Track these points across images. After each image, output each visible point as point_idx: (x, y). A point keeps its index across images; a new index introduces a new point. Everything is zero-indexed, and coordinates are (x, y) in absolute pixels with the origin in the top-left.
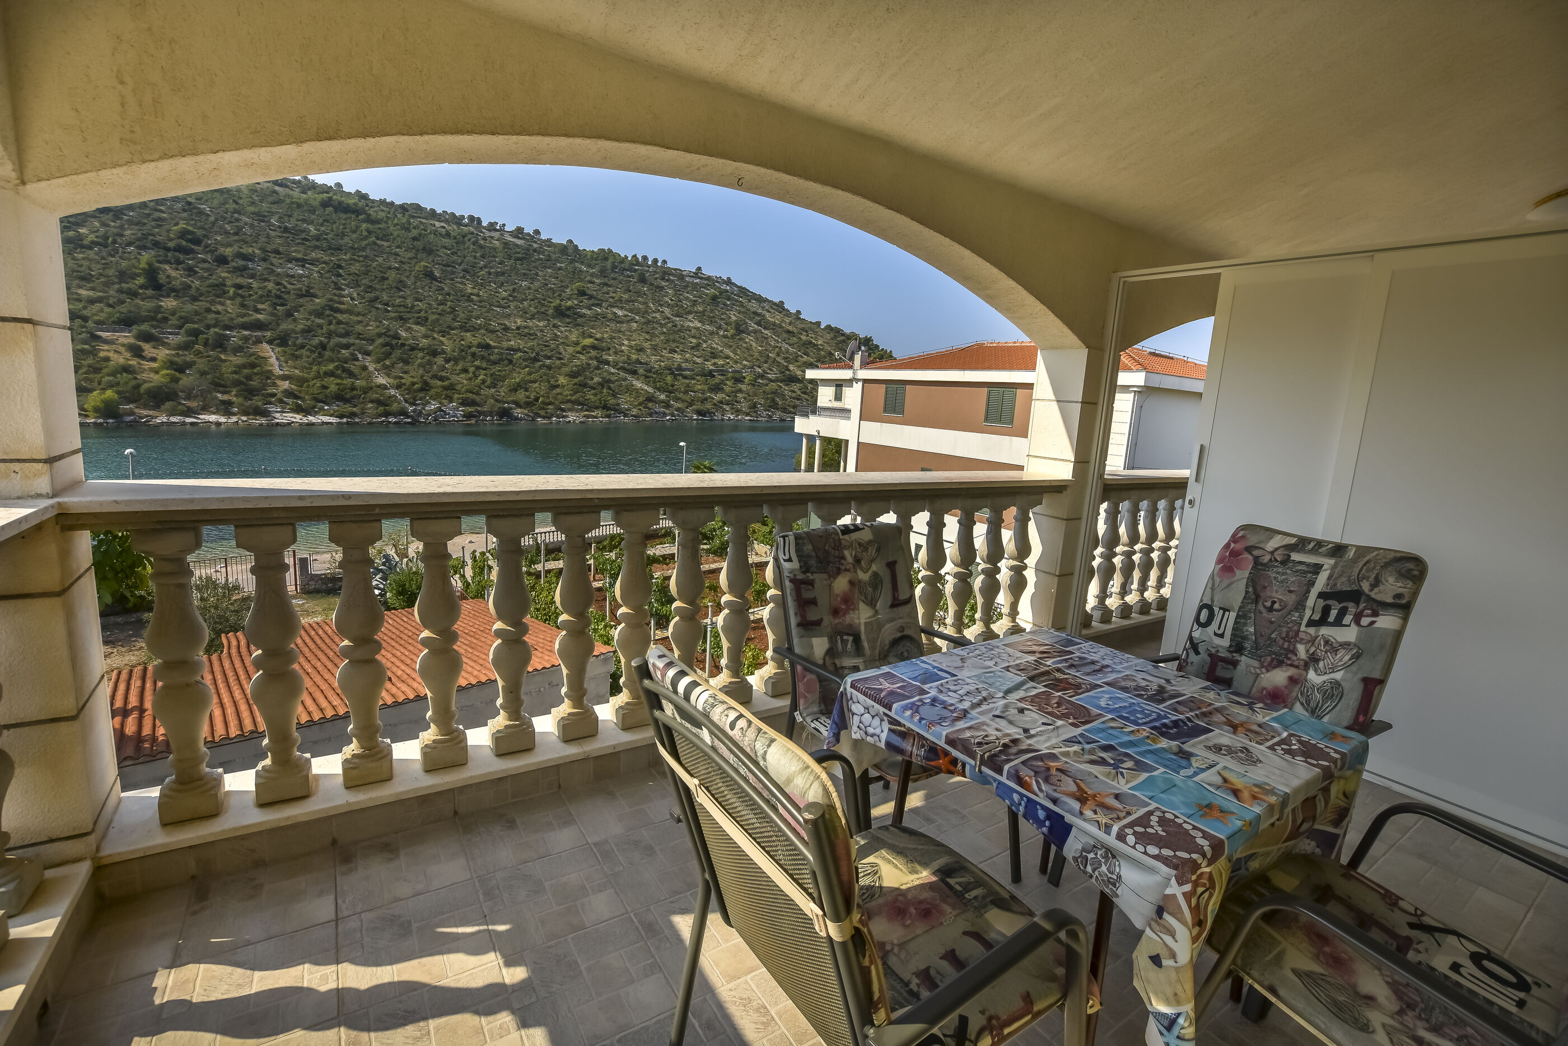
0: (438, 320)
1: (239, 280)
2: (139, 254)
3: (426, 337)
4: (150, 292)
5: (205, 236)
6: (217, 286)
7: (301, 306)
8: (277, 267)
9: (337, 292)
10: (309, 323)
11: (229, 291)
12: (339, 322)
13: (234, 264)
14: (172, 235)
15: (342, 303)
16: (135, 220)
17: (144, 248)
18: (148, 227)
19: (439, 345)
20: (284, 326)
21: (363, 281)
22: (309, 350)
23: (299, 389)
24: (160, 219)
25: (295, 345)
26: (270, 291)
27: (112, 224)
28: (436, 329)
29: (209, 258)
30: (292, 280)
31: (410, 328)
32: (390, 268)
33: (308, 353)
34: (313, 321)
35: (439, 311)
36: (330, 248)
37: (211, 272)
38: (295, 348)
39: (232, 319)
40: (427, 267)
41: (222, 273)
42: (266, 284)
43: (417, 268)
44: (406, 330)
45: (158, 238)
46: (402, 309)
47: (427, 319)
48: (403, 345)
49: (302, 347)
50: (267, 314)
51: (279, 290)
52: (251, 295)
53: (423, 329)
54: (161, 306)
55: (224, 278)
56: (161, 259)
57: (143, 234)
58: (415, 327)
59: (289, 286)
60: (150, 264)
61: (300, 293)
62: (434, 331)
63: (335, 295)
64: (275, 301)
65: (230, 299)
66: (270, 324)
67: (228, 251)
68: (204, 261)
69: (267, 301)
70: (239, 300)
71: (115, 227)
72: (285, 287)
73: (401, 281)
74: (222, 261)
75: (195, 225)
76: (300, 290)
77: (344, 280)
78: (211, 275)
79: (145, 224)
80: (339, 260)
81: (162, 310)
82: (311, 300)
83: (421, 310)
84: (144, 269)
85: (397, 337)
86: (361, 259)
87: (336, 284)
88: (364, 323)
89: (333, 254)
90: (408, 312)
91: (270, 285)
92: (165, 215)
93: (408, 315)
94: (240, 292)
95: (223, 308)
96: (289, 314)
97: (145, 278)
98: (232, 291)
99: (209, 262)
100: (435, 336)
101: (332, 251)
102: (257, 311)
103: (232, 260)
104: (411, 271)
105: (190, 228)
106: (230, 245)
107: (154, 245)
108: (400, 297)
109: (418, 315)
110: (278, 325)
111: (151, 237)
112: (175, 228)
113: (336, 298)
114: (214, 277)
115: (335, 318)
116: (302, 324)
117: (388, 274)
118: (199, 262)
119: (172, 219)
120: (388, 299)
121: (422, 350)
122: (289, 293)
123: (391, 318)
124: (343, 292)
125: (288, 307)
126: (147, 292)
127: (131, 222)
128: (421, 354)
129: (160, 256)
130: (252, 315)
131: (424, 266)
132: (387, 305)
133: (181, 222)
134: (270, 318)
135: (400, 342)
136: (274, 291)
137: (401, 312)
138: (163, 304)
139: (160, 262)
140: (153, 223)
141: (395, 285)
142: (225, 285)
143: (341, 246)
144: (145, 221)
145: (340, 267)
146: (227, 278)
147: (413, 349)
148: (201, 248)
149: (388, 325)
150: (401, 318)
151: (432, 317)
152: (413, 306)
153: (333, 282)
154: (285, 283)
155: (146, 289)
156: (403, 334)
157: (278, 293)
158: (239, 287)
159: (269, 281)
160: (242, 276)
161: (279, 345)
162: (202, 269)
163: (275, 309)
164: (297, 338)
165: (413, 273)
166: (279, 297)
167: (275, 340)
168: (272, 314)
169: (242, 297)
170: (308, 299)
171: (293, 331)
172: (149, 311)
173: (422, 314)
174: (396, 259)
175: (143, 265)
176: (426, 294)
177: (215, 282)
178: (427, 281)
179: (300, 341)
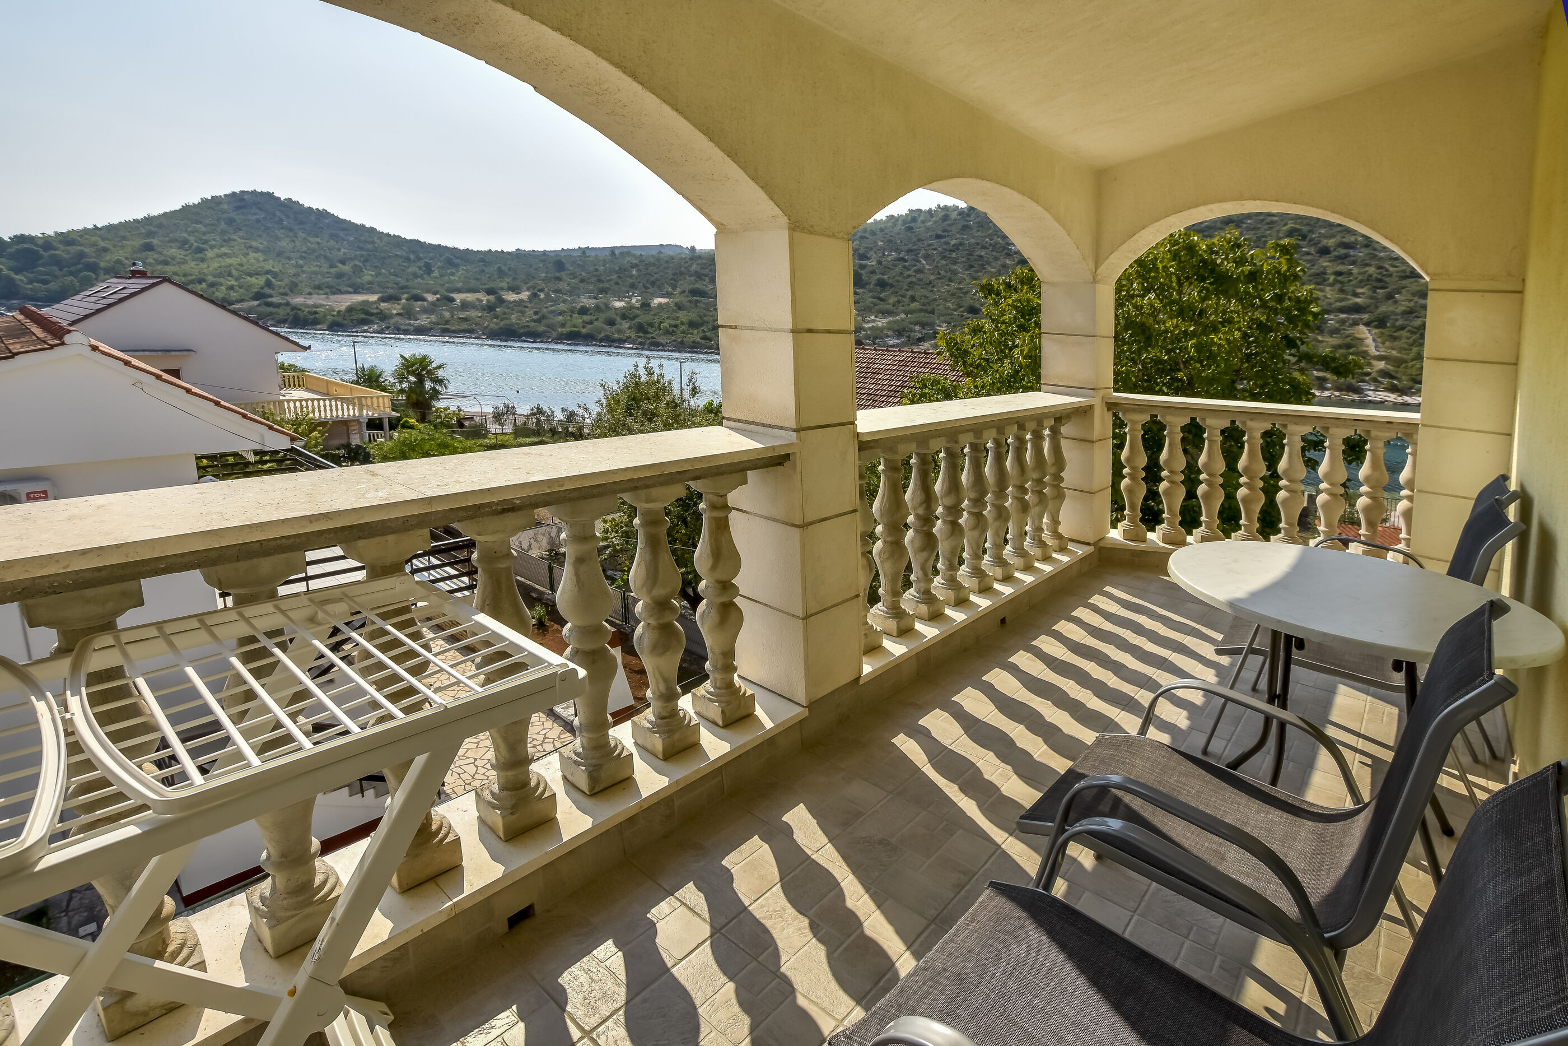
1: (1340, 268)
5: (1310, 231)
6: (1318, 274)
7: (1404, 288)
8: (1380, 252)
10: (1412, 304)
11: (1329, 279)
13: (1336, 253)
14: (1281, 235)
16: (1252, 226)
18: (1262, 230)
20: (1383, 308)
22: (1409, 331)
23: (1396, 369)
24: (1272, 222)
25: (1394, 326)
26: (1371, 276)
29: (1312, 250)
30: (1396, 263)
33: (1408, 334)
34: (1416, 302)
37: (1313, 263)
38: (1394, 330)
39: (1330, 304)
41: (1324, 262)
42: (1367, 269)
49: (1402, 328)
50: (1366, 298)
51: (1380, 273)
52: (1350, 281)
55: (1325, 268)
59: (1391, 269)
61: (1403, 274)
64: (1375, 284)
65: (1331, 285)
66: (1368, 306)
67: (1331, 242)
68: (1308, 253)
69: (1367, 285)
70: (1338, 286)
72: (1387, 270)
74: (1324, 251)
75: (1301, 222)
76: (1404, 271)
78: (1313, 265)
79: (1260, 228)
82: (1416, 281)
91: (1371, 270)
92: (1276, 218)
94: (1340, 278)
95: (1323, 294)
96: (1390, 297)
98: (1332, 278)
99: (1312, 254)
102: (1356, 295)
103: (1335, 250)
105: (1298, 226)
106: (1333, 236)
110: (1377, 307)
112: (1284, 228)
114: (1316, 267)
116: (1404, 305)
118: (1303, 255)
119: (1282, 220)
122: (1391, 275)
125: (1388, 290)
127: (1248, 229)
130: (1350, 299)
133: (1290, 222)
134: (1368, 301)
136: (1375, 275)
140: (1266, 227)
142: (1325, 273)
144: (1259, 226)
146: (1327, 267)
148: (1305, 243)
154: (1387, 266)
157: (1379, 276)
158: (1339, 274)
159: (1370, 265)
160: (1343, 264)
161: (1376, 327)
162: (1305, 261)
163: (1375, 292)
164: (1397, 320)
166: (1379, 280)
167: (1372, 322)
168: (1371, 298)
169: (1341, 282)
170: (1414, 279)
171: (1394, 313)
177: (1317, 271)
179: (1400, 323)
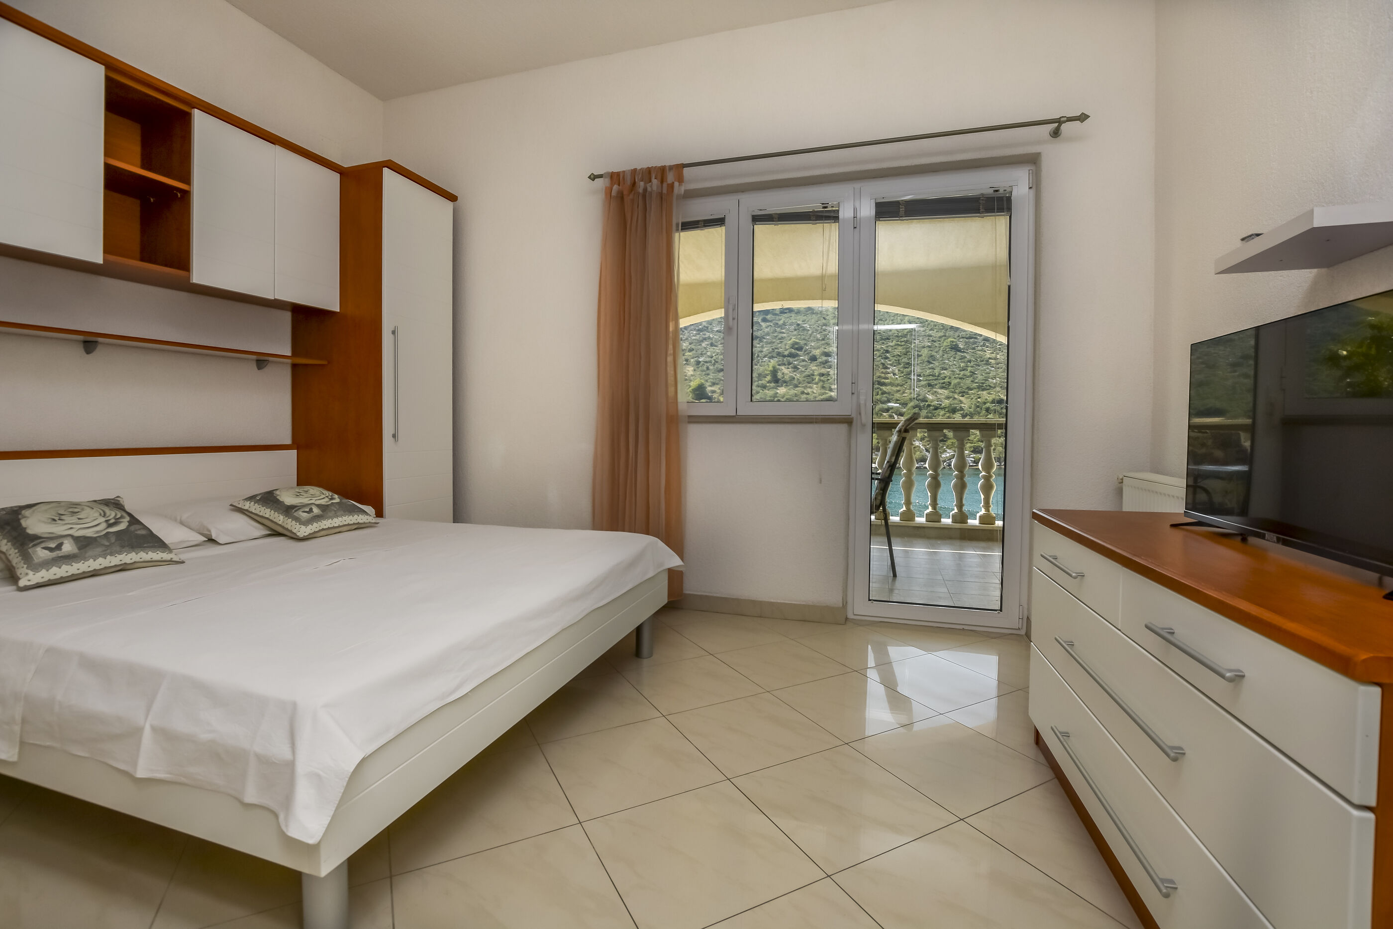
0: (959, 383)
2: (769, 361)
3: (948, 398)
4: (772, 385)
9: (884, 371)
12: (884, 393)
15: (887, 378)
17: (772, 357)
19: (958, 404)
21: (903, 360)
27: (758, 345)
28: (957, 391)
31: (935, 392)
32: (924, 347)
35: (960, 376)
36: (882, 339)
40: (953, 342)
43: (945, 344)
44: (933, 394)
45: (780, 350)
46: (931, 378)
47: (950, 383)
48: (929, 406)
53: (945, 392)
54: (777, 393)
56: (780, 363)
57: (773, 349)
58: (940, 391)
60: (774, 367)
62: (956, 393)
63: (882, 373)
71: (759, 347)
73: (932, 356)
77: (890, 361)
80: (887, 347)
81: (778, 395)
83: (945, 377)
84: (771, 371)
85: (925, 400)
86: (903, 343)
87: (883, 364)
88: (901, 392)
89: (883, 343)
90: (936, 380)
93: (935, 382)
97: (771, 376)
100: (956, 396)
101: (883, 341)
104: (940, 347)
107: (777, 355)
108: (930, 368)
109: (942, 381)
111: (776, 350)
113: (883, 375)
115: (881, 389)
117: (922, 352)
120: (921, 371)
121: (944, 408)
123: (922, 386)
124: (888, 370)
126: (771, 385)
128: (942, 412)
129: (780, 361)
131: (951, 341)
132: (919, 375)
135: (927, 403)
137: (929, 380)
138: (778, 391)
139: (779, 365)
141: (927, 359)
143: (890, 336)
145: (887, 352)
147: (936, 408)
149: (919, 391)
150: (930, 385)
151: (954, 382)
152: (940, 374)
153: (882, 363)
155: (771, 383)
156: (930, 397)
165: (942, 349)
172: (771, 397)
173: (947, 380)
174: (929, 339)
175: (771, 368)
176: (950, 363)
178: (953, 353)
